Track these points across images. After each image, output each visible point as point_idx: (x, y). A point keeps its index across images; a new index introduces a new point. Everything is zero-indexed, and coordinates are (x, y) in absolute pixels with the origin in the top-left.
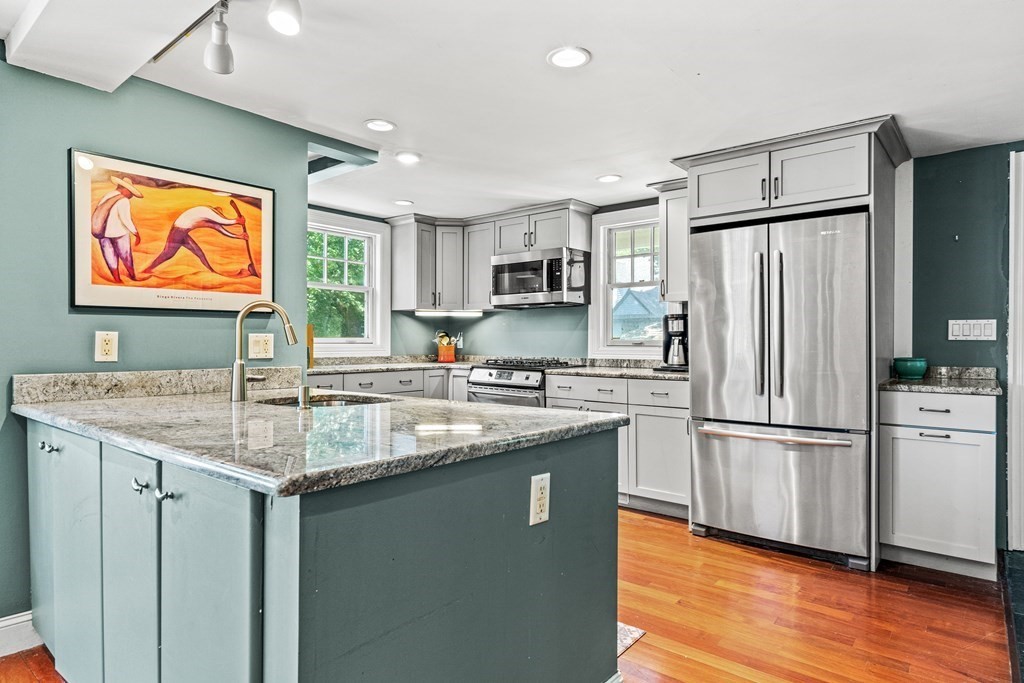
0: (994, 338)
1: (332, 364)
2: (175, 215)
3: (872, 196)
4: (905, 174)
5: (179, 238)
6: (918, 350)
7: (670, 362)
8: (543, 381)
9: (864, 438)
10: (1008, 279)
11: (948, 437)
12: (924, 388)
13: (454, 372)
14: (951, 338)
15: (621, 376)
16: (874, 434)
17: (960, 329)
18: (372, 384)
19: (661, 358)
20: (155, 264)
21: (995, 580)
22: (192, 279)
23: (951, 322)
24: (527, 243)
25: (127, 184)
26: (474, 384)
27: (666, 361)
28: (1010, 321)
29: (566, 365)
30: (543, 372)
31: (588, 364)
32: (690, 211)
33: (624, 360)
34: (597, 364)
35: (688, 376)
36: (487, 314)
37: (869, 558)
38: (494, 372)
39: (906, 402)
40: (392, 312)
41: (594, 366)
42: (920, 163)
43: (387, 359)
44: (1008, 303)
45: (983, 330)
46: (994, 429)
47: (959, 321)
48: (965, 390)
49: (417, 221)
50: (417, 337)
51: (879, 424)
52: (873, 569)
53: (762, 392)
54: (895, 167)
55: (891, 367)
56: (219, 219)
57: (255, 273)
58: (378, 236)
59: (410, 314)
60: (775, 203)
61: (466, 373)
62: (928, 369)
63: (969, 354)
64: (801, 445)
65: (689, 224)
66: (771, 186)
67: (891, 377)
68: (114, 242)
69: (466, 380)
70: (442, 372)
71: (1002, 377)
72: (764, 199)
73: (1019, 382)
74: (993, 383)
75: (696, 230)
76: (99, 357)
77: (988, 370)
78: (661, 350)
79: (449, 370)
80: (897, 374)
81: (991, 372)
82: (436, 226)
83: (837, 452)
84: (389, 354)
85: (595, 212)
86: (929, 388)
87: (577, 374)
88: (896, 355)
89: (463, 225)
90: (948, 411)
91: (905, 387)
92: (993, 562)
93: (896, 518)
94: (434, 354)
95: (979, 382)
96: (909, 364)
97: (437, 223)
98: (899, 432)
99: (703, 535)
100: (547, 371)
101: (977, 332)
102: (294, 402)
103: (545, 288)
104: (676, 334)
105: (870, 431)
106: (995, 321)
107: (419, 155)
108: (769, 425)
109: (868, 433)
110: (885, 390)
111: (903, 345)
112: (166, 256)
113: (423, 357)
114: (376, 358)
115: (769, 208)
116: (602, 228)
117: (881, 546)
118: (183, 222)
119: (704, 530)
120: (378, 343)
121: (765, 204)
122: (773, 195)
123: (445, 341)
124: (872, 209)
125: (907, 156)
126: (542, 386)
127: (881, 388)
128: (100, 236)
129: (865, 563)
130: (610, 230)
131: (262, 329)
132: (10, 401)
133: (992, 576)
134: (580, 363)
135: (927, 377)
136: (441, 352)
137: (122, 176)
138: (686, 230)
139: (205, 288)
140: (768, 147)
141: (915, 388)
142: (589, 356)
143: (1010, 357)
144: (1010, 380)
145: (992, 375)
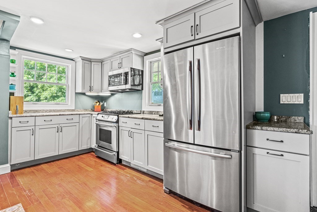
0: (302, 102)
1: (45, 112)
3: (241, 28)
4: (260, 28)
6: (266, 110)
8: (118, 119)
9: (237, 154)
10: (309, 74)
11: (282, 155)
12: (269, 129)
13: (93, 115)
14: (281, 102)
15: (142, 118)
16: (243, 152)
17: (286, 99)
18: (51, 120)
23: (281, 95)
24: (119, 67)
28: (311, 94)
29: (131, 113)
30: (118, 116)
31: (142, 113)
33: (154, 111)
34: (145, 113)
36: (112, 94)
38: (104, 116)
40: (75, 93)
41: (144, 113)
42: (266, 23)
43: (73, 110)
44: (309, 86)
45: (297, 99)
47: (285, 95)
48: (292, 130)
49: (82, 59)
50: (88, 103)
51: (247, 146)
54: (256, 26)
55: (254, 116)
58: (70, 65)
59: (84, 94)
60: (197, 37)
61: (96, 116)
62: (271, 117)
63: (290, 110)
65: (164, 51)
67: (254, 121)
69: (95, 118)
70: (90, 115)
71: (306, 121)
72: (192, 35)
73: (315, 124)
74: (303, 125)
75: (166, 53)
77: (300, 118)
79: (92, 114)
80: (257, 119)
82: (91, 62)
83: (225, 161)
84: (74, 108)
85: (145, 55)
86: (272, 128)
87: (129, 117)
88: (257, 110)
89: (101, 62)
90: (282, 141)
91: (259, 128)
93: (255, 196)
96: (262, 115)
97: (92, 61)
98: (256, 151)
99: (168, 193)
100: (120, 116)
101: (294, 100)
103: (123, 84)
105: (241, 150)
106: (303, 95)
108: (194, 144)
109: (240, 152)
110: (249, 128)
111: (259, 105)
113: (90, 110)
114: (67, 110)
115: (194, 40)
116: (147, 61)
117: (248, 209)
119: (168, 190)
120: (70, 104)
121: (193, 38)
122: (196, 33)
123: (98, 104)
124: (241, 35)
126: (117, 122)
127: (247, 127)
130: (151, 62)
134: (140, 112)
135: (269, 122)
136: (95, 108)
140: (194, 9)
141: (264, 128)
142: (143, 110)
143: (311, 113)
144: (311, 124)
145: (302, 121)
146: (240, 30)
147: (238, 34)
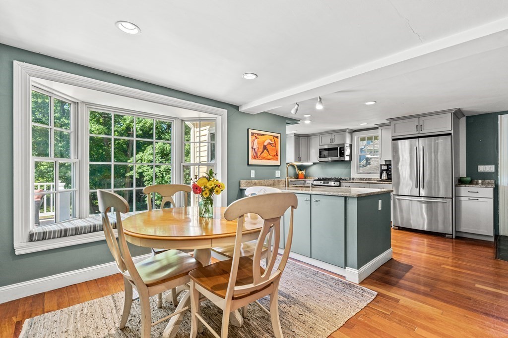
0: (494, 171)
2: (264, 142)
3: (452, 130)
4: (463, 122)
5: (265, 148)
6: (468, 176)
7: (382, 178)
8: (340, 184)
9: (451, 200)
10: (498, 153)
11: (477, 199)
12: (470, 186)
13: (307, 182)
14: (479, 171)
15: (368, 183)
16: (454, 199)
17: (482, 168)
19: (379, 177)
20: (261, 154)
21: (493, 241)
22: (266, 157)
23: (479, 166)
24: (331, 142)
25: (256, 135)
26: (315, 185)
27: (381, 178)
28: (499, 166)
29: (345, 179)
30: (339, 182)
31: (351, 179)
32: (392, 134)
34: (355, 179)
35: (392, 183)
36: (314, 164)
37: (452, 234)
38: (322, 182)
39: (464, 190)
42: (468, 118)
45: (490, 168)
46: (492, 197)
47: (481, 166)
48: (483, 186)
49: (294, 135)
51: (455, 196)
52: (454, 237)
53: (417, 187)
54: (459, 120)
55: (459, 180)
56: (272, 143)
57: (277, 155)
60: (420, 132)
62: (471, 180)
63: (485, 176)
64: (427, 202)
65: (392, 138)
66: (420, 127)
68: (254, 149)
70: (304, 182)
71: (496, 183)
75: (394, 140)
76: (252, 177)
77: (492, 181)
78: (379, 175)
80: (461, 182)
81: (493, 181)
82: (300, 137)
85: (354, 132)
86: (472, 186)
87: (352, 182)
88: (461, 176)
89: (308, 136)
90: (478, 192)
91: (464, 186)
92: (492, 235)
93: (461, 223)
94: (297, 176)
95: (489, 184)
96: (465, 179)
98: (462, 198)
100: (341, 181)
101: (488, 169)
102: (309, 187)
103: (339, 156)
104: (385, 170)
106: (494, 166)
107: (311, 121)
108: (420, 196)
109: (452, 198)
111: (463, 173)
112: (263, 152)
115: (418, 134)
116: (356, 137)
117: (456, 231)
118: (265, 144)
119: (397, 228)
121: (418, 132)
122: (420, 130)
123: (300, 172)
124: (452, 134)
125: (464, 115)
126: (340, 186)
127: (456, 186)
128: (252, 148)
129: (451, 236)
131: (278, 169)
132: (240, 186)
133: (492, 240)
134: (349, 179)
135: (471, 183)
136: (299, 176)
137: (256, 134)
138: (391, 140)
139: (269, 160)
140: (419, 116)
141: (467, 185)
142: (352, 177)
143: (499, 177)
144: (499, 184)
145: (493, 183)
146: (452, 132)
147: (450, 134)
